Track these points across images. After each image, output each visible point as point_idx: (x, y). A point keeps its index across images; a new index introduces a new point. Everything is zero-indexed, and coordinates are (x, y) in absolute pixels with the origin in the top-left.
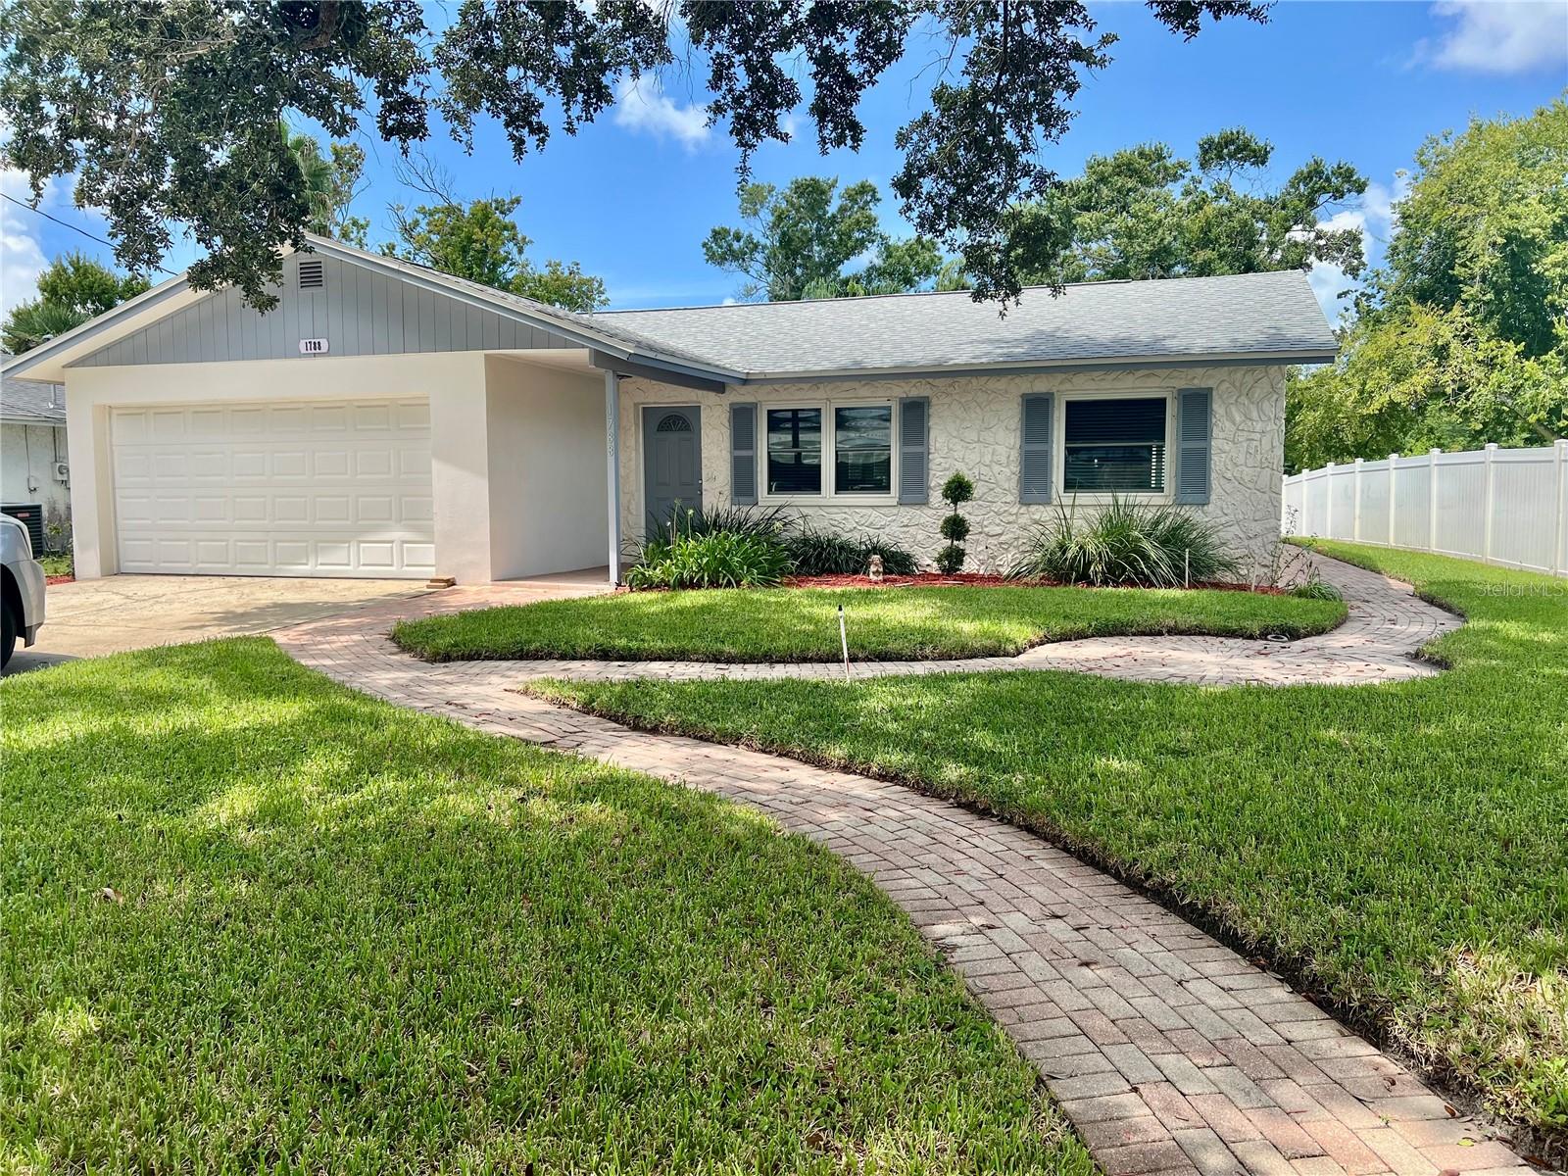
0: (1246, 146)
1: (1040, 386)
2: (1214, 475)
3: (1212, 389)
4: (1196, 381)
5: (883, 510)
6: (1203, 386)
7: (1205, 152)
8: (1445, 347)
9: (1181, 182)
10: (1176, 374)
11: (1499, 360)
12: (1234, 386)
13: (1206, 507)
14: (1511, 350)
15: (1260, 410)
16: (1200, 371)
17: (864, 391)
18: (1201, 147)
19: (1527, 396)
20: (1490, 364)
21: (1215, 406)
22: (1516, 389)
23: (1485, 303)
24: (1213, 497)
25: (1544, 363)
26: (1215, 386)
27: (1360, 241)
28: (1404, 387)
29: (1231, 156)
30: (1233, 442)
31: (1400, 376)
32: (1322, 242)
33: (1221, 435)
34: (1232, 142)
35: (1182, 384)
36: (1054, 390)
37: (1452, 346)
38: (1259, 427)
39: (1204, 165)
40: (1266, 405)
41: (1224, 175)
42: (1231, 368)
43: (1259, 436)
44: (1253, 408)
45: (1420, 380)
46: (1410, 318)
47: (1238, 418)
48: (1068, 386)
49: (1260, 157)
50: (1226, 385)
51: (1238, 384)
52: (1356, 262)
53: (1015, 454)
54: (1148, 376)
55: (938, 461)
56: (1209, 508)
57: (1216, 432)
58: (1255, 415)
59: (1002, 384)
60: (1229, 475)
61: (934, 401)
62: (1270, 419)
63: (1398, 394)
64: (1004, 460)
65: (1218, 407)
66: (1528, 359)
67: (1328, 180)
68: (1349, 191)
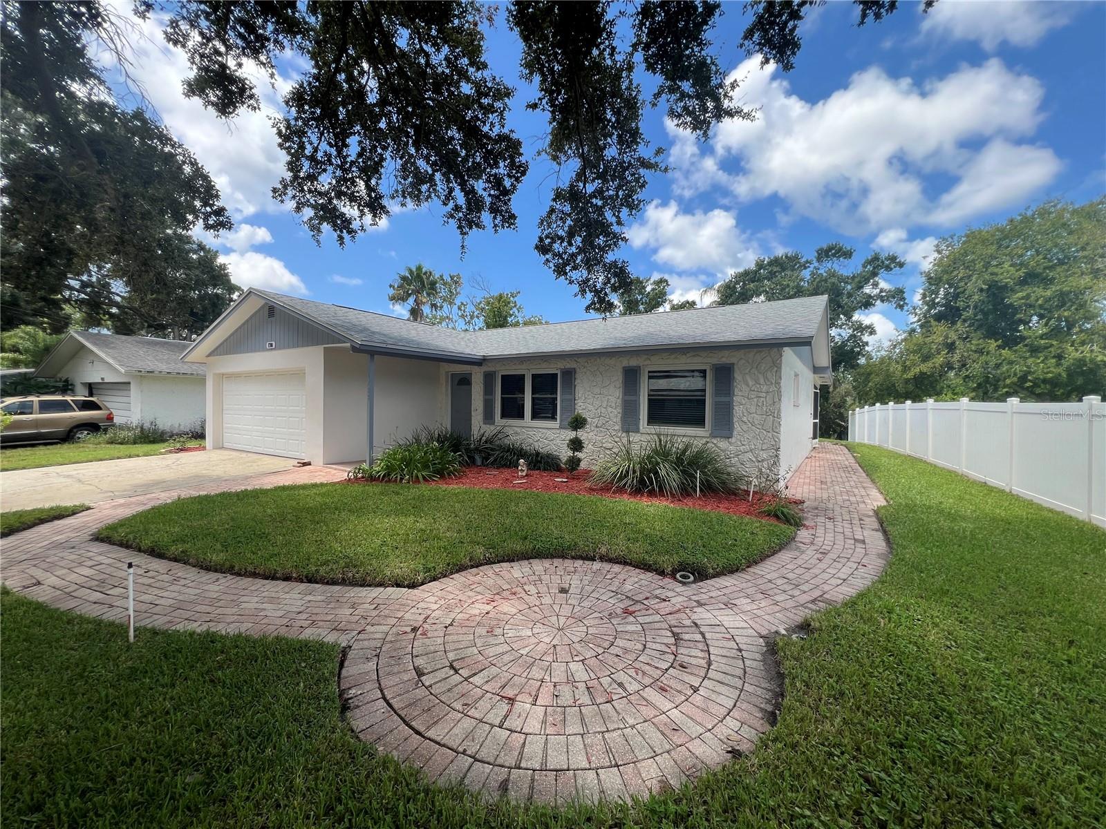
0: (840, 249)
1: (633, 362)
2: (735, 419)
3: (734, 364)
4: (724, 359)
5: (553, 431)
6: (728, 362)
7: (819, 254)
8: (953, 343)
9: (808, 269)
10: (711, 355)
11: (985, 350)
12: (748, 362)
13: (730, 440)
14: (992, 345)
15: (766, 378)
16: (726, 353)
17: (544, 365)
18: (817, 252)
19: (1004, 369)
20: (980, 352)
21: (736, 375)
22: (998, 366)
23: (977, 320)
24: (735, 433)
25: (1015, 351)
26: (736, 362)
27: (904, 292)
28: (930, 364)
29: (834, 255)
30: (748, 398)
31: (926, 358)
32: (884, 294)
33: (740, 393)
34: (833, 249)
35: (715, 361)
36: (641, 365)
37: (957, 343)
38: (764, 388)
39: (819, 259)
40: (769, 374)
41: (829, 265)
42: (747, 350)
43: (764, 394)
44: (760, 376)
45: (940, 360)
46: (931, 329)
47: (751, 383)
48: (648, 362)
49: (848, 254)
50: (743, 361)
51: (750, 361)
52: (902, 303)
53: (619, 401)
54: (694, 356)
55: (579, 404)
56: (733, 440)
57: (736, 391)
58: (762, 381)
59: (612, 361)
60: (745, 419)
61: (578, 370)
62: (772, 383)
63: (925, 368)
64: (613, 405)
65: (737, 376)
66: (1004, 349)
67: (883, 262)
68: (895, 267)
